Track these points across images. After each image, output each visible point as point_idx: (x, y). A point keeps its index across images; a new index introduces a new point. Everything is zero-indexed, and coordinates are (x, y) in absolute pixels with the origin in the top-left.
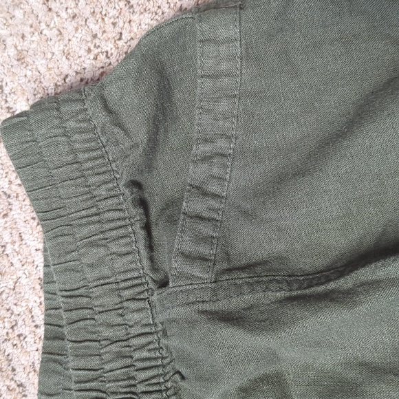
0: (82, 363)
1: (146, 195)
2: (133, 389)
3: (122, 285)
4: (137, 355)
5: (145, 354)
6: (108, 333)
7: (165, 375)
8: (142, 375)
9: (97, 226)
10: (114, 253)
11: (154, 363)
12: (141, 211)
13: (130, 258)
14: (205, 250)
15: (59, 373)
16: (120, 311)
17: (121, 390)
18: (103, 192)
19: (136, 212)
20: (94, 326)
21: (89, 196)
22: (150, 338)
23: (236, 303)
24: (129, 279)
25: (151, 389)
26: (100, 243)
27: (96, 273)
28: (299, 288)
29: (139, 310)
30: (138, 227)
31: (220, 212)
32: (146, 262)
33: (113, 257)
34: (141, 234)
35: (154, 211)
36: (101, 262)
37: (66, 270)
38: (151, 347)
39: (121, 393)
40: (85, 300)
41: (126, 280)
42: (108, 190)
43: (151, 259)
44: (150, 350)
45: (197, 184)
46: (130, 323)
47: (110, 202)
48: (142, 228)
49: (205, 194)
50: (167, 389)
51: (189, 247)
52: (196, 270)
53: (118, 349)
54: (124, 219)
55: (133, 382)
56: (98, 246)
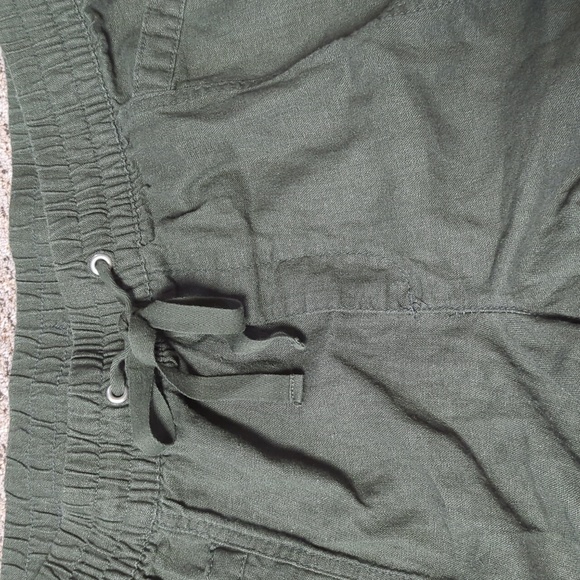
0: (52, 185)
1: (108, 26)
2: (103, 206)
3: (88, 110)
4: (105, 174)
5: (113, 172)
6: (76, 156)
7: (133, 189)
8: (112, 192)
9: (61, 54)
10: (79, 79)
11: (121, 180)
12: (102, 37)
13: (94, 82)
14: (164, 63)
15: (30, 204)
16: (87, 136)
17: (92, 206)
18: (64, 18)
19: (98, 39)
20: (62, 151)
21: (51, 24)
22: (116, 157)
23: (193, 104)
24: (95, 104)
25: (120, 202)
26: (64, 70)
27: (62, 100)
28: (251, 86)
29: (104, 132)
30: (100, 53)
31: (178, 32)
32: (110, 85)
33: (78, 82)
34: (104, 58)
35: (115, 42)
36: (66, 88)
37: (33, 100)
38: (119, 165)
39: (91, 209)
40: (52, 128)
41: (91, 105)
42: (70, 17)
43: (115, 82)
44: (117, 168)
45: (155, 7)
46: (98, 145)
47: (72, 29)
48: (104, 53)
49: (162, 15)
50: (135, 202)
51: (150, 61)
52: (156, 80)
53: (87, 171)
54: (87, 46)
55: (103, 199)
56: (62, 73)
